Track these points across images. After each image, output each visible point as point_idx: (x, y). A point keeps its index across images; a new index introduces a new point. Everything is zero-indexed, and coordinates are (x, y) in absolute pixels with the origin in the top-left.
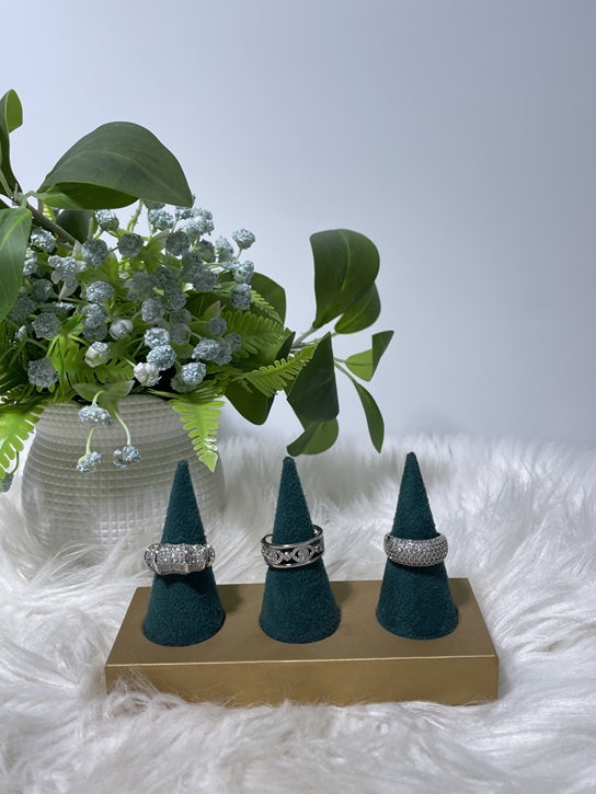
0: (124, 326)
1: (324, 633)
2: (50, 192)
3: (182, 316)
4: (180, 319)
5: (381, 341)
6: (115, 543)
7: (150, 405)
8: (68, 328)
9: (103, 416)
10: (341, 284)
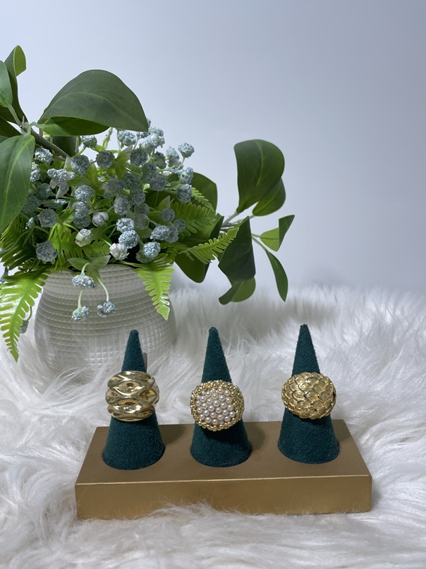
0: (102, 217)
1: (240, 459)
2: (47, 123)
3: (143, 209)
4: (142, 211)
5: (286, 223)
6: (100, 367)
7: (122, 271)
8: (63, 217)
9: (89, 282)
10: (256, 181)
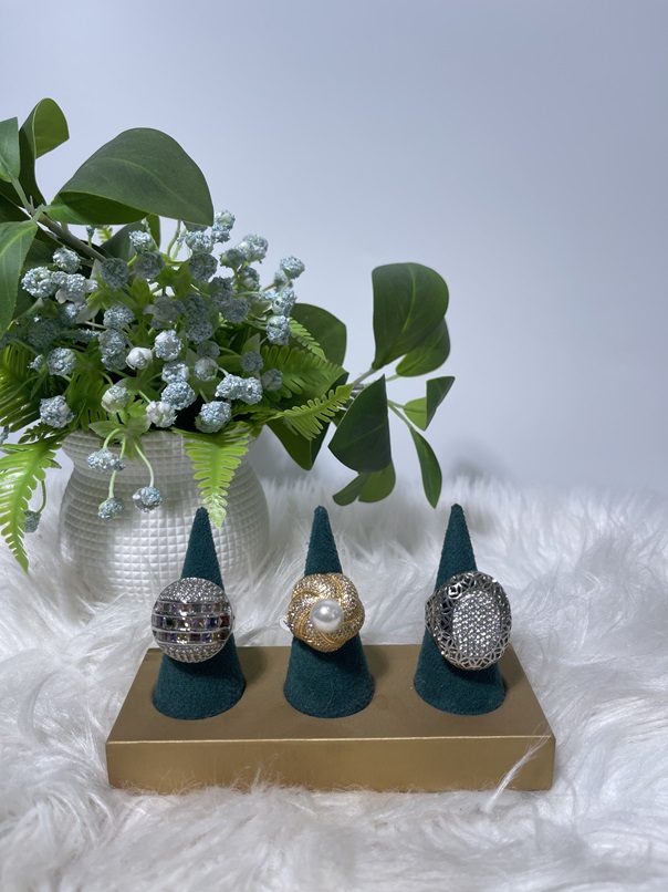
0: (141, 355)
2: (54, 203)
3: (208, 349)
4: (207, 352)
5: (439, 389)
9: (112, 462)
10: (402, 323)
